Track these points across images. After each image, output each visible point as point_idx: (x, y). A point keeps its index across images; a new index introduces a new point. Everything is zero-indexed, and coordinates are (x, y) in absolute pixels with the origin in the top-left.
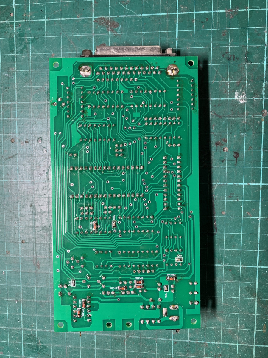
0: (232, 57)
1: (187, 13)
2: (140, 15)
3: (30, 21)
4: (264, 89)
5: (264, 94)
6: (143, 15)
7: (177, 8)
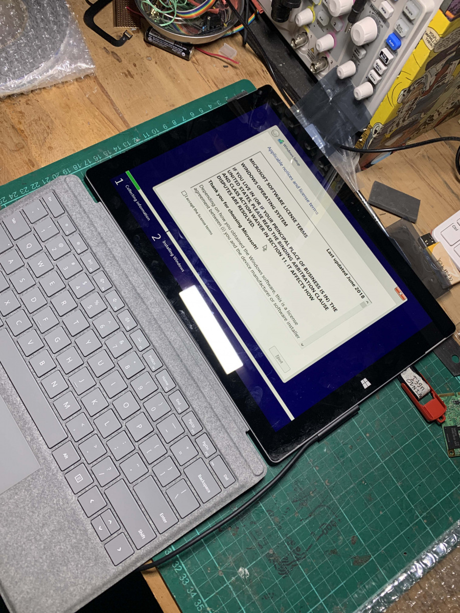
0: (267, 597)
1: (316, 606)
2: (344, 582)
3: (411, 525)
4: (232, 589)
5: (230, 586)
6: (342, 584)
7: (324, 605)
